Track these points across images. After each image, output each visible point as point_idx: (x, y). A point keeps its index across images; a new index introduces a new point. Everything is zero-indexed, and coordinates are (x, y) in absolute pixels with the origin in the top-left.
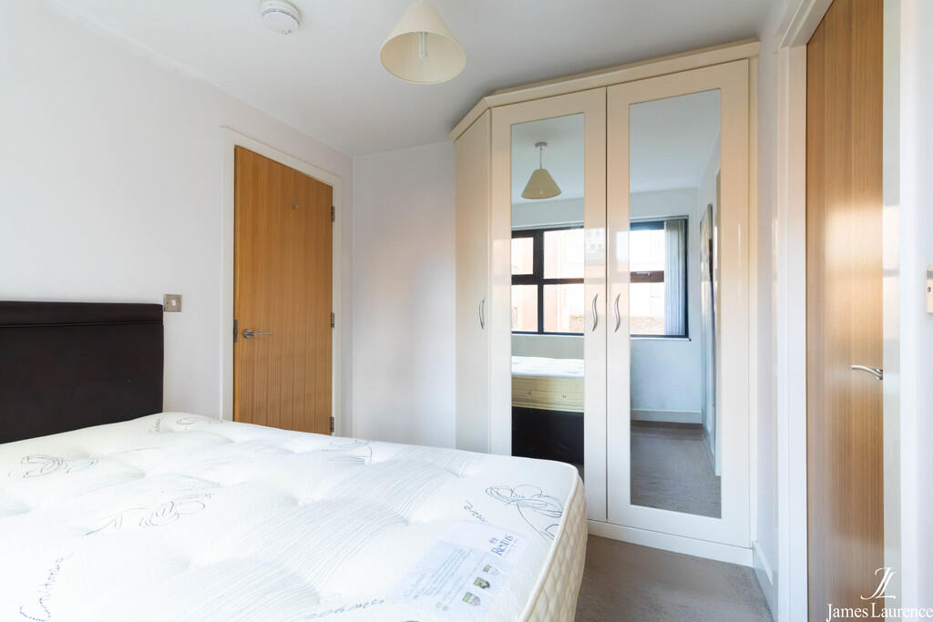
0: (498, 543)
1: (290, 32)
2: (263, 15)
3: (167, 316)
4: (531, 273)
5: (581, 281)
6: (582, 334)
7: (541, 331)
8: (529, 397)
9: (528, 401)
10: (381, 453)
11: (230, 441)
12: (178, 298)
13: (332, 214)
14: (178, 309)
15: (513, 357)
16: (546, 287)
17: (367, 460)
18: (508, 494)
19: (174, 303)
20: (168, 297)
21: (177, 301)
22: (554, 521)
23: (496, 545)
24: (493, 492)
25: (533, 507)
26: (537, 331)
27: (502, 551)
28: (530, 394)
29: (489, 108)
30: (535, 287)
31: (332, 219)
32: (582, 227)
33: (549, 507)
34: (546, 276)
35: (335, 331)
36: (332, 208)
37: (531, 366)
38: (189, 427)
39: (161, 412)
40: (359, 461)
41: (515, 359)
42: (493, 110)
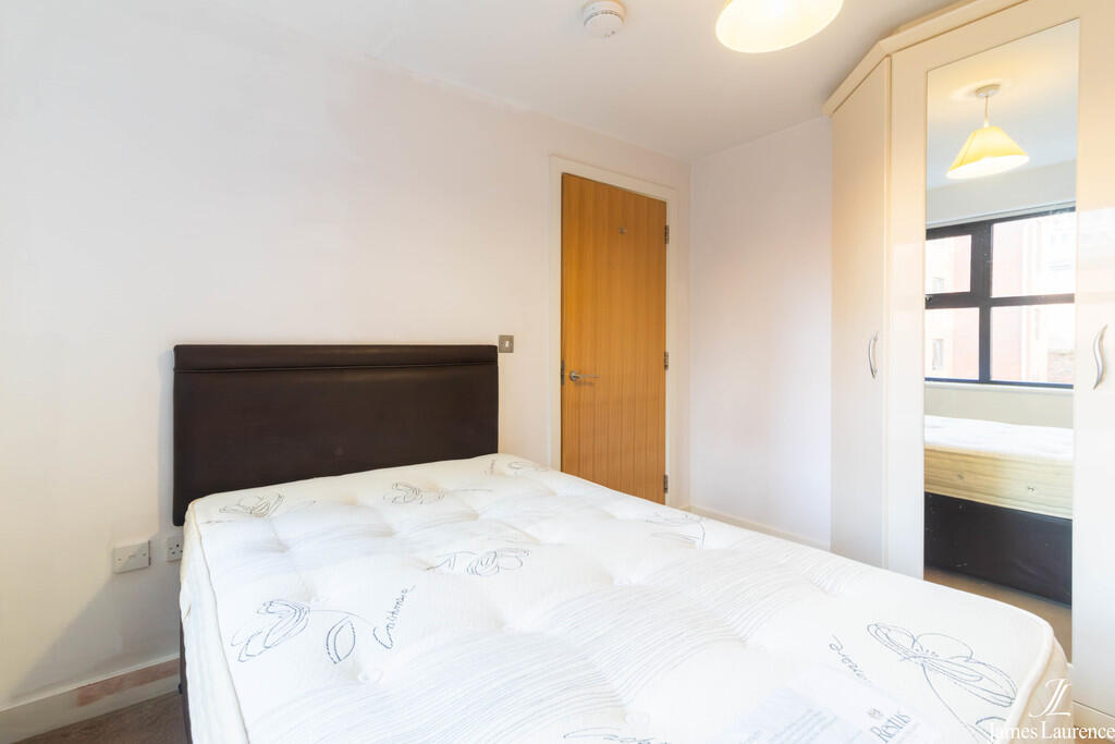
0: (883, 721)
1: (613, 33)
2: (585, 23)
3: (501, 356)
4: (968, 289)
5: (1069, 299)
6: (1071, 387)
7: (985, 377)
8: (959, 482)
9: (957, 487)
10: (717, 537)
11: (553, 494)
12: (511, 339)
13: (666, 234)
14: (511, 350)
15: (926, 417)
16: (996, 311)
17: (698, 542)
18: (907, 643)
19: (507, 344)
20: (503, 339)
21: (508, 342)
22: (998, 711)
23: (880, 723)
24: (878, 631)
25: (954, 677)
26: (977, 378)
27: (890, 736)
28: (961, 477)
29: (888, 56)
30: (974, 312)
31: (666, 240)
32: (1073, 209)
33: (985, 683)
34: (996, 293)
35: (670, 374)
36: (666, 228)
37: (964, 434)
38: (519, 472)
39: (497, 452)
40: (688, 541)
41: (930, 419)
42: (894, 56)
